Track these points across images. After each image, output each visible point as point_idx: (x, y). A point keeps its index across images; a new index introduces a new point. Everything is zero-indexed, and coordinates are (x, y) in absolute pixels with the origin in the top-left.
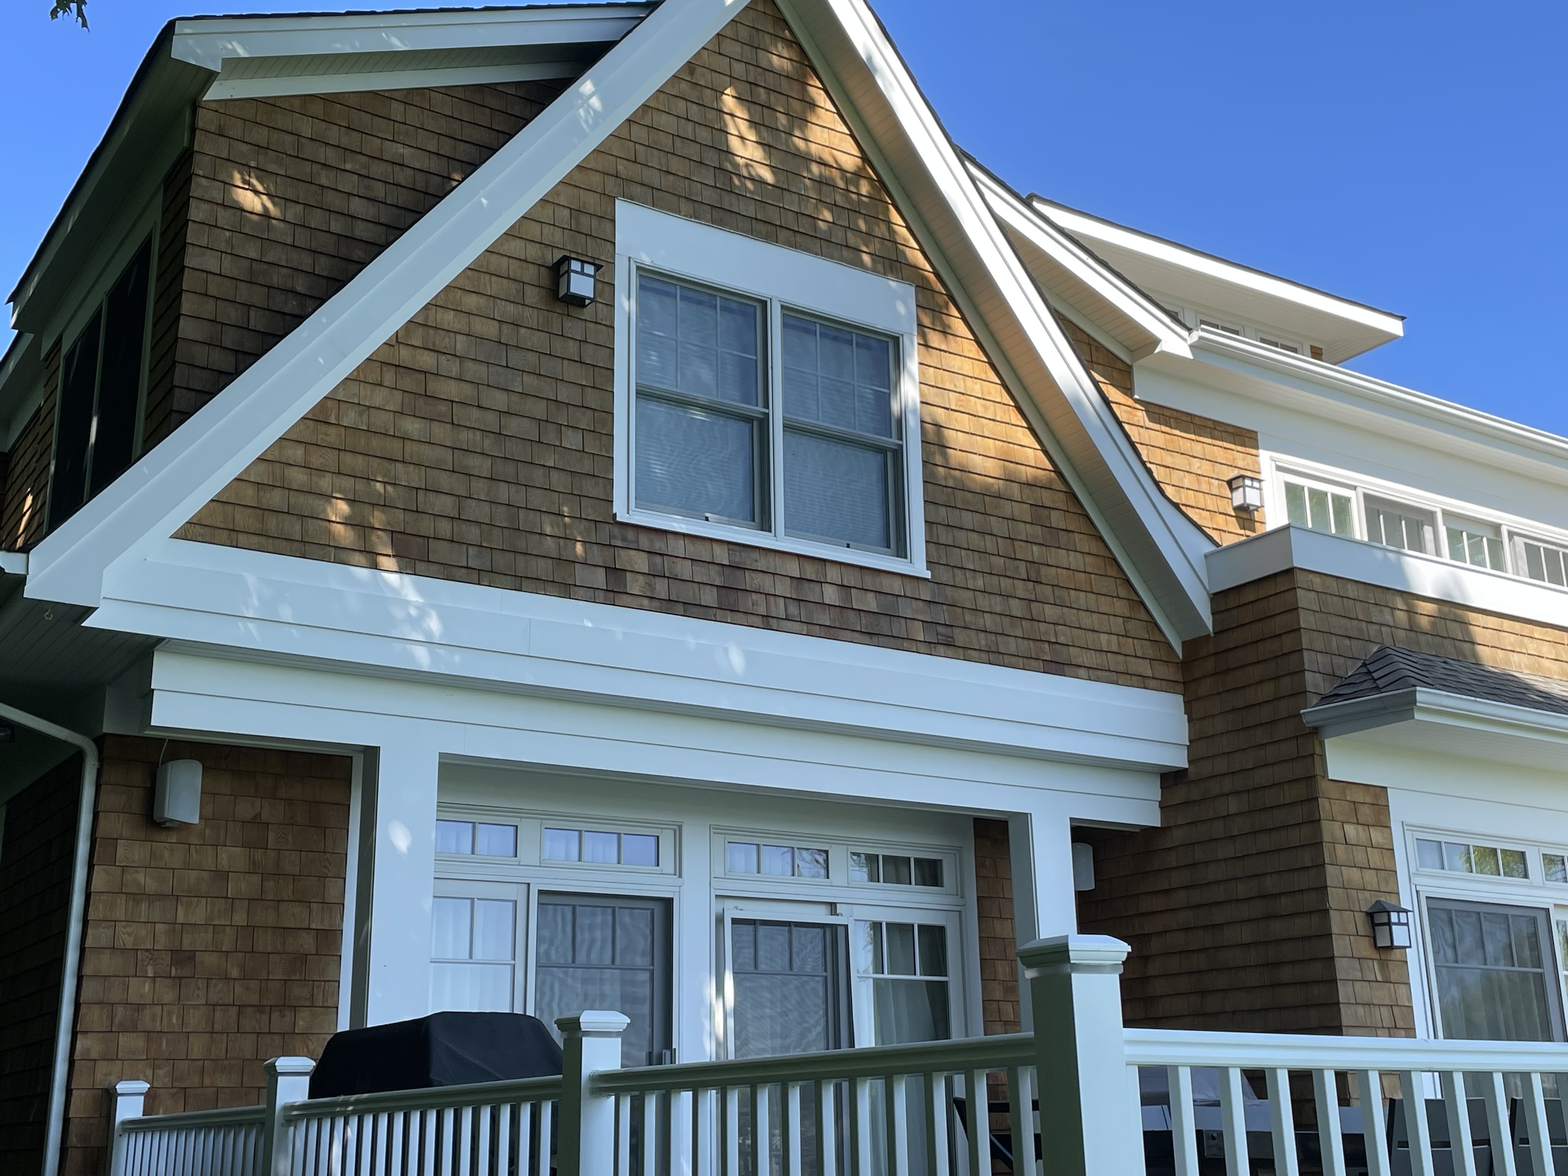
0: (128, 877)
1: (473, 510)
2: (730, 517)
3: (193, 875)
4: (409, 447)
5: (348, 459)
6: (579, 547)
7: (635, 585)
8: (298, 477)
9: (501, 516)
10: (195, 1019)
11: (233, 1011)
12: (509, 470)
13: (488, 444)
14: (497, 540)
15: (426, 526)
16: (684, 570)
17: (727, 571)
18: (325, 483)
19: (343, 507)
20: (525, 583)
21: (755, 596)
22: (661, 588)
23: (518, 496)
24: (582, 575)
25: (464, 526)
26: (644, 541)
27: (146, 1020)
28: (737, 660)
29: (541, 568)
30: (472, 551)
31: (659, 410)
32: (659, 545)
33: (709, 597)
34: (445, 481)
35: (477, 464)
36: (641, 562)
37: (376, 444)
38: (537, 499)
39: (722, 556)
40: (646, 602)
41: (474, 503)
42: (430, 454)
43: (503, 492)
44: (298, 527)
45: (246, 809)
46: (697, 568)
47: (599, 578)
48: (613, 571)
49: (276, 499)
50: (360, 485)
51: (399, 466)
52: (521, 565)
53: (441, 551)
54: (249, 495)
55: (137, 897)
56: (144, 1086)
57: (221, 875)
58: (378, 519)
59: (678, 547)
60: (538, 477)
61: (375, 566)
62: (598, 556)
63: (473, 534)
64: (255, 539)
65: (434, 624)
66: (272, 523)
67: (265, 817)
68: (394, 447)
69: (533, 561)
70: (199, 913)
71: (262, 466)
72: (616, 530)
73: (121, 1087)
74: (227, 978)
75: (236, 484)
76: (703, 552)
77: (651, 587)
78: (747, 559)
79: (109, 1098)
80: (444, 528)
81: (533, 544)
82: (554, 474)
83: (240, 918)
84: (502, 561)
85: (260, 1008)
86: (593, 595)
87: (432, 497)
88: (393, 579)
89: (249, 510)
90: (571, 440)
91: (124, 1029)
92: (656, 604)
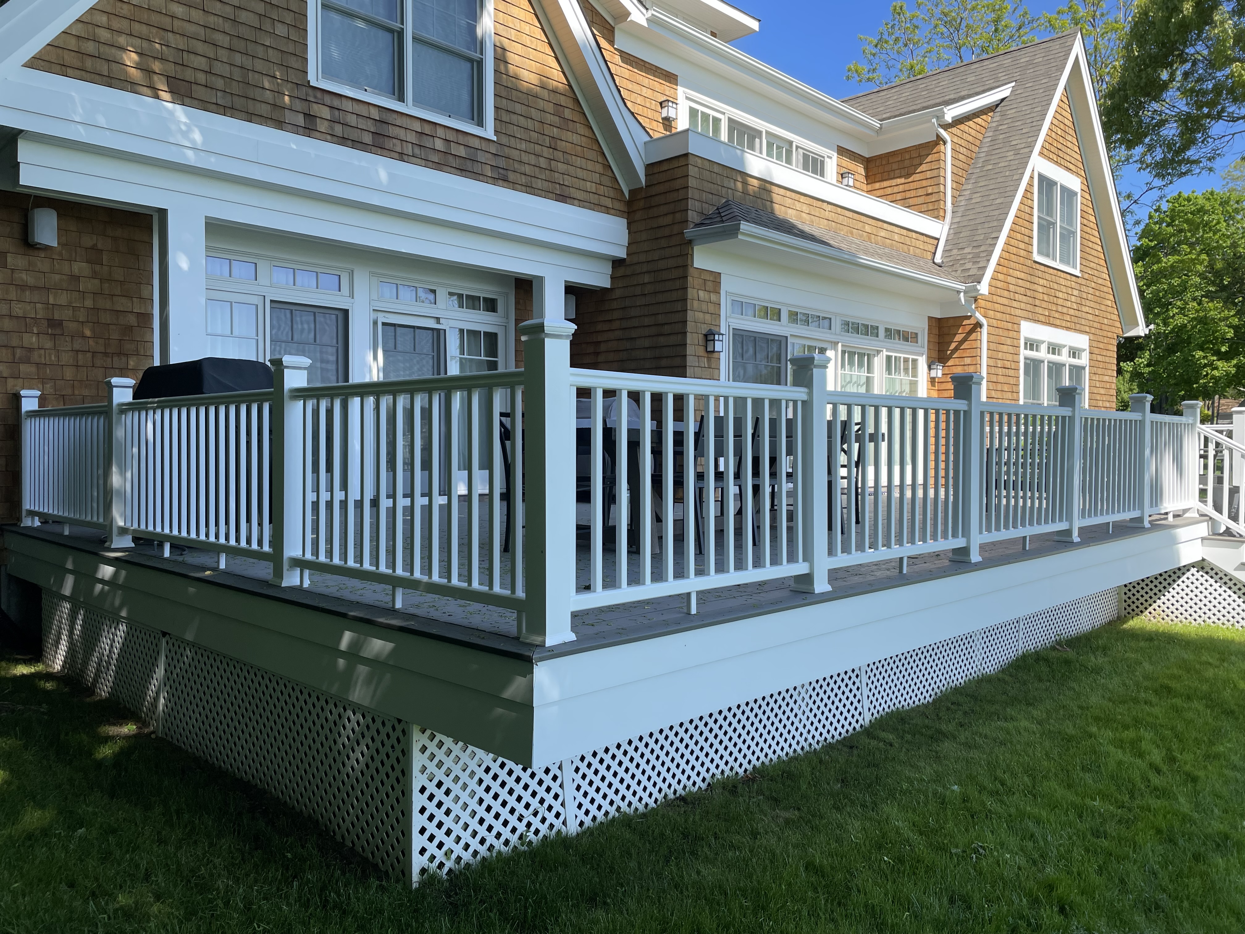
0: (16, 275)
1: (219, 68)
2: (379, 91)
3: (57, 277)
4: (176, 23)
5: (136, 26)
6: (287, 98)
7: (322, 126)
8: (104, 35)
9: (237, 74)
10: (66, 358)
11: (89, 355)
12: (240, 45)
13: (228, 27)
14: (235, 88)
15: (189, 75)
16: (352, 120)
17: (378, 124)
18: (122, 40)
19: (134, 56)
20: (253, 117)
21: (394, 140)
22: (338, 130)
23: (248, 62)
24: (289, 117)
25: (214, 78)
26: (328, 100)
27: (35, 357)
28: (383, 175)
29: (264, 109)
30: (219, 94)
31: (336, 17)
32: (336, 103)
33: (368, 138)
34: (200, 47)
35: (220, 38)
36: (325, 113)
37: (155, 19)
38: (259, 65)
39: (375, 114)
40: (329, 137)
41: (219, 64)
42: (191, 29)
43: (238, 59)
44: (106, 67)
45: (88, 241)
46: (360, 120)
47: (300, 120)
48: (307, 116)
49: (90, 47)
50: (145, 44)
51: (170, 34)
52: (252, 106)
53: (199, 92)
54: (72, 43)
55: (23, 287)
56: (38, 393)
57: (75, 278)
58: (157, 66)
59: (348, 106)
60: (260, 51)
61: (157, 97)
62: (299, 105)
63: (220, 83)
64: (78, 73)
65: (197, 136)
66: (89, 63)
67: (100, 246)
68: (166, 22)
69: (258, 105)
70: (63, 299)
71: (80, 25)
72: (310, 91)
73: (23, 393)
74: (84, 337)
75: (63, 35)
76: (363, 110)
77: (332, 128)
78: (390, 117)
79: (17, 399)
80: (201, 78)
81: (257, 93)
82: (270, 51)
83: (89, 303)
84: (239, 102)
85: (105, 354)
86: (296, 129)
87: (192, 56)
88: (170, 105)
89: (73, 53)
90: (281, 30)
91: (23, 361)
92: (335, 139)
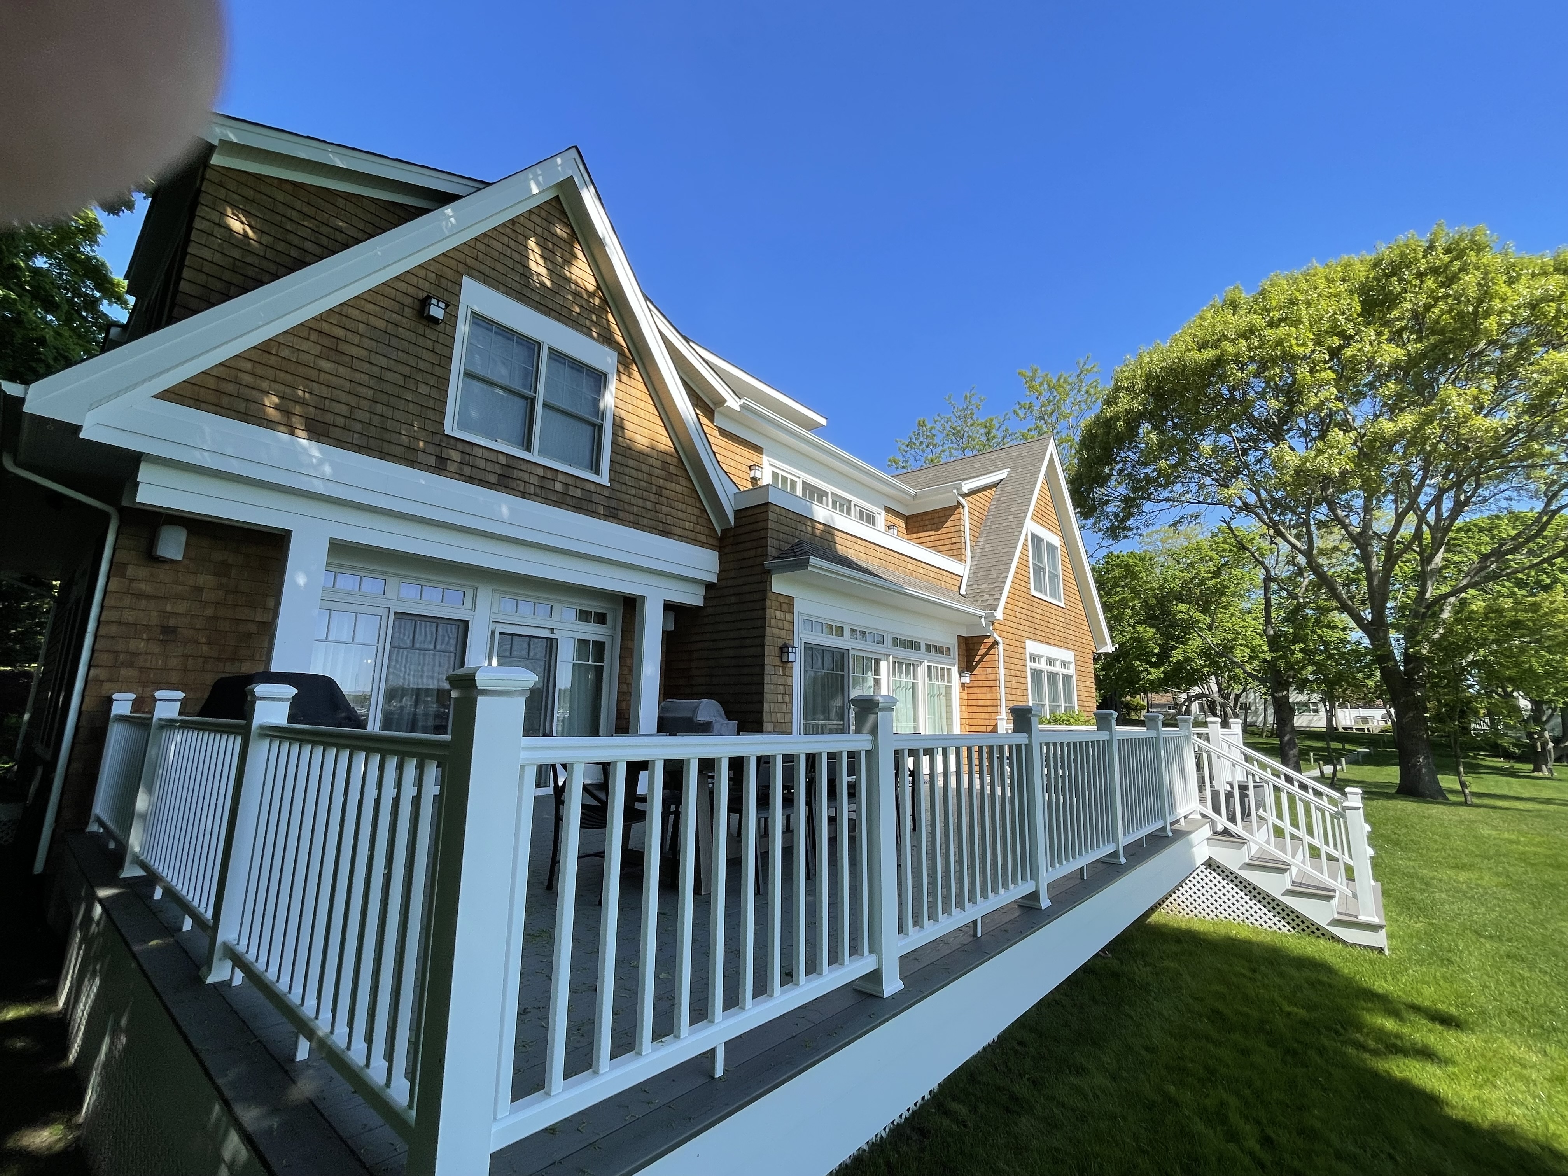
0: (133, 585)
1: (359, 415)
2: (509, 441)
3: (180, 587)
4: (322, 375)
5: (282, 375)
6: (421, 444)
7: (452, 467)
8: (247, 379)
9: (376, 420)
10: (174, 663)
11: (201, 660)
12: (384, 398)
13: (372, 382)
14: (373, 432)
15: (329, 418)
16: (481, 464)
17: (505, 468)
18: (265, 385)
19: (276, 399)
20: (387, 456)
21: (518, 482)
22: (467, 470)
23: (389, 413)
24: (421, 457)
25: (353, 422)
26: (460, 446)
27: (141, 662)
28: (505, 511)
29: (398, 451)
30: (356, 435)
31: (476, 385)
32: (468, 449)
33: (493, 479)
34: (344, 397)
35: (363, 391)
36: (456, 456)
37: (301, 370)
38: (398, 415)
39: (503, 460)
40: (457, 476)
41: (360, 411)
42: (335, 381)
43: (379, 409)
44: (244, 405)
45: (218, 556)
46: (488, 464)
47: (432, 461)
48: (439, 458)
49: (231, 388)
50: (288, 390)
51: (315, 384)
52: (386, 447)
53: (336, 432)
54: (211, 383)
55: (140, 595)
56: (133, 696)
57: (199, 589)
58: (297, 409)
59: (479, 452)
60: (401, 404)
61: (292, 433)
62: (431, 449)
63: (358, 427)
64: (214, 407)
65: (327, 469)
66: (225, 401)
67: (230, 561)
68: (314, 374)
69: (393, 447)
70: (181, 607)
71: (222, 368)
72: (445, 439)
73: (114, 696)
74: (197, 642)
75: (203, 375)
76: (493, 457)
77: (461, 469)
78: (516, 464)
79: (109, 702)
80: (340, 421)
81: (394, 437)
82: (411, 405)
83: (209, 612)
84: (373, 443)
85: (218, 659)
86: (427, 468)
87: (334, 404)
88: (305, 442)
89: (210, 391)
90: (423, 389)
91: (123, 665)
92: (463, 478)
